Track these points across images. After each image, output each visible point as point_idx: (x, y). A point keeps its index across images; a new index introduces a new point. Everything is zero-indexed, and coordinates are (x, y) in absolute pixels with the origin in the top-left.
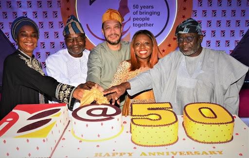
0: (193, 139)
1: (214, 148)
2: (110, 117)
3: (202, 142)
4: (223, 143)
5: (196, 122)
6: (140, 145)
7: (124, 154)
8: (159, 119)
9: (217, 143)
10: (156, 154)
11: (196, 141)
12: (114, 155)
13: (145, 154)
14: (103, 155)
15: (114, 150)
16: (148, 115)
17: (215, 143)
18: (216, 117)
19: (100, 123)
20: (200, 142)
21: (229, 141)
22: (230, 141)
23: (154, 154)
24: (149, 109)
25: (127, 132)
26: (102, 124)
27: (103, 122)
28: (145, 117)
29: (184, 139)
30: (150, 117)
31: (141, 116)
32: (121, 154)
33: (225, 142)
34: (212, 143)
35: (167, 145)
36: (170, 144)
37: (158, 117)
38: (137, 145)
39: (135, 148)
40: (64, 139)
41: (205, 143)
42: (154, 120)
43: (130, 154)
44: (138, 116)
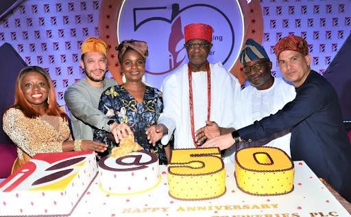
0: (244, 191)
1: (269, 200)
2: (144, 166)
3: (255, 195)
4: (280, 194)
5: (246, 169)
6: (179, 199)
7: (158, 209)
8: (202, 167)
9: (273, 195)
10: (197, 209)
11: (248, 193)
12: (145, 210)
13: (183, 210)
14: (132, 210)
15: (146, 205)
16: (189, 163)
17: (271, 195)
18: (272, 163)
19: (130, 172)
20: (252, 194)
21: (288, 193)
22: (290, 192)
23: (194, 209)
24: (192, 155)
25: (166, 184)
26: (133, 174)
27: (134, 172)
28: (186, 165)
29: (233, 191)
30: (192, 165)
31: (180, 164)
32: (154, 210)
33: (283, 194)
34: (267, 195)
35: (211, 198)
36: (214, 198)
37: (200, 165)
38: (175, 198)
39: (172, 202)
40: (89, 193)
41: (258, 195)
42: (196, 168)
43: (165, 210)
44: (177, 163)
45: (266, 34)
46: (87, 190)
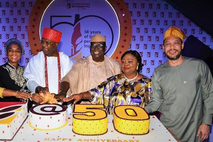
0: (118, 132)
1: (134, 138)
2: (58, 113)
3: (125, 134)
4: (140, 135)
5: (121, 118)
6: (78, 134)
7: (66, 139)
8: (94, 115)
9: (137, 135)
10: (90, 140)
11: (121, 133)
12: (58, 140)
13: (81, 140)
14: (50, 139)
15: (59, 137)
16: (86, 113)
17: (135, 135)
18: (136, 115)
19: (49, 116)
20: (123, 134)
21: (145, 134)
22: (147, 134)
23: (88, 141)
24: (87, 108)
25: (70, 125)
26: (51, 117)
27: (52, 116)
28: (83, 114)
29: (112, 131)
31: (80, 113)
32: (64, 140)
33: (142, 135)
34: (132, 134)
35: (98, 135)
36: (100, 134)
37: (93, 114)
38: (76, 134)
39: (74, 136)
40: (23, 128)
41: (127, 134)
42: (90, 116)
43: (70, 140)
44: (78, 113)
45: (133, 36)
46: (21, 126)
